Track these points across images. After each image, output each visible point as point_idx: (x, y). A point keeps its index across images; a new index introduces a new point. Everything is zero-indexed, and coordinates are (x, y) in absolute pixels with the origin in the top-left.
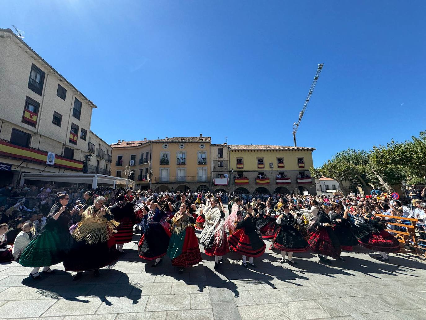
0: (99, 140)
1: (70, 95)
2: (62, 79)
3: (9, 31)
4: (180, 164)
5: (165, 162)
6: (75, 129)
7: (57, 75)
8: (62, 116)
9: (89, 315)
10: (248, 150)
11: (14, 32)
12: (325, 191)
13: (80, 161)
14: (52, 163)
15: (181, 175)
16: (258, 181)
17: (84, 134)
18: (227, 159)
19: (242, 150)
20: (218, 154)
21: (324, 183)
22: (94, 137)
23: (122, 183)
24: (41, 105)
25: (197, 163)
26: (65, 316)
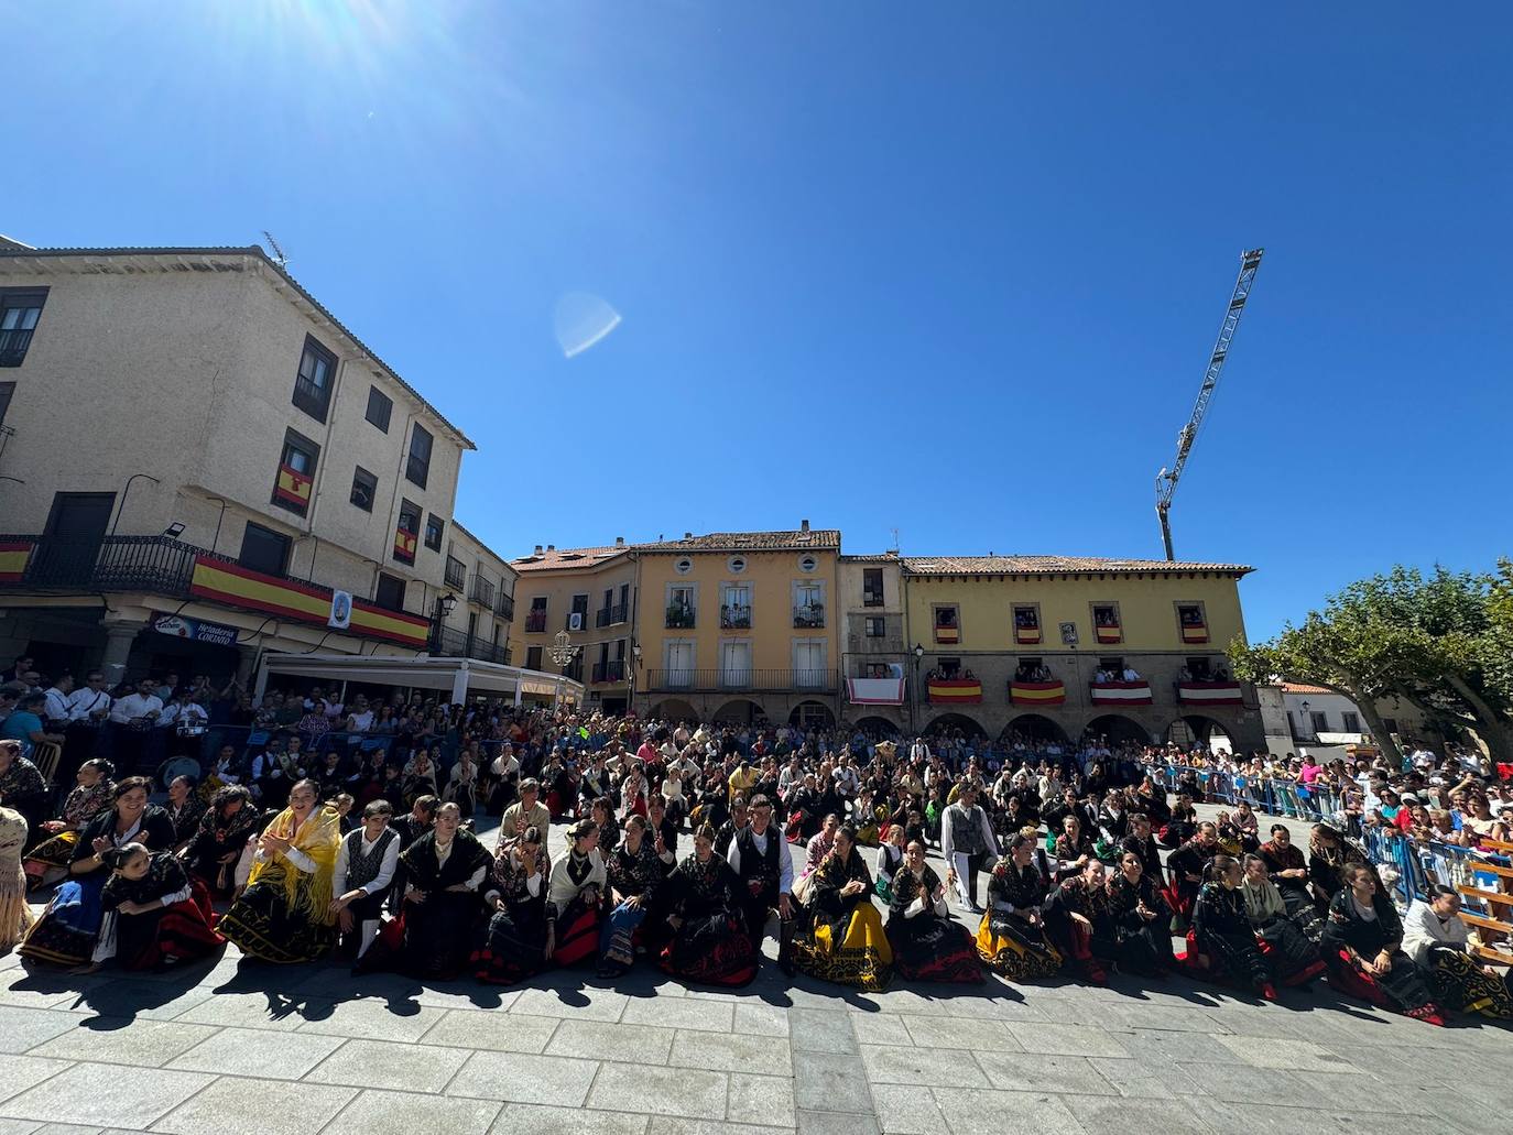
0: (478, 548)
1: (400, 420)
2: (382, 370)
3: (256, 251)
4: (731, 627)
5: (681, 618)
6: (410, 517)
7: (369, 359)
8: (376, 479)
9: (426, 1093)
10: (977, 576)
11: (268, 252)
12: (1309, 738)
13: (422, 617)
14: (343, 625)
15: (735, 665)
16: (1016, 692)
17: (434, 531)
18: (897, 610)
19: (953, 577)
20: (867, 589)
21: (1305, 703)
22: (463, 540)
23: (543, 689)
24: (322, 450)
25: (792, 623)
26: (363, 1089)
